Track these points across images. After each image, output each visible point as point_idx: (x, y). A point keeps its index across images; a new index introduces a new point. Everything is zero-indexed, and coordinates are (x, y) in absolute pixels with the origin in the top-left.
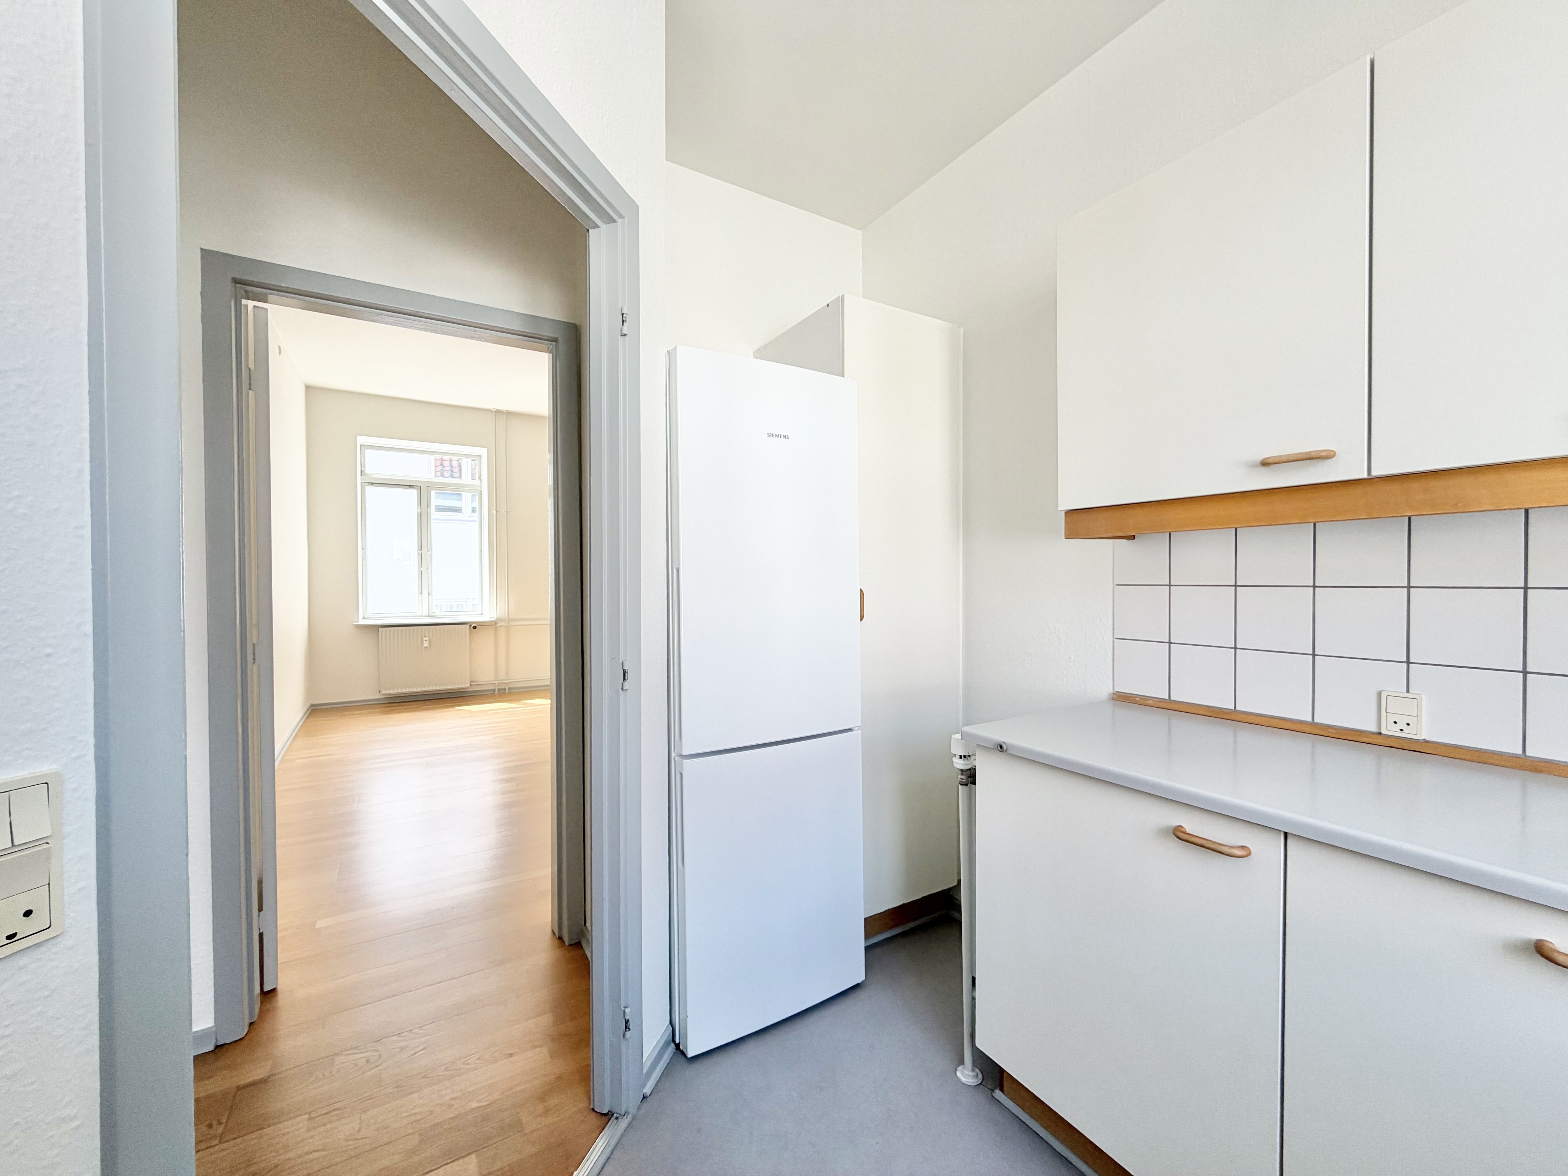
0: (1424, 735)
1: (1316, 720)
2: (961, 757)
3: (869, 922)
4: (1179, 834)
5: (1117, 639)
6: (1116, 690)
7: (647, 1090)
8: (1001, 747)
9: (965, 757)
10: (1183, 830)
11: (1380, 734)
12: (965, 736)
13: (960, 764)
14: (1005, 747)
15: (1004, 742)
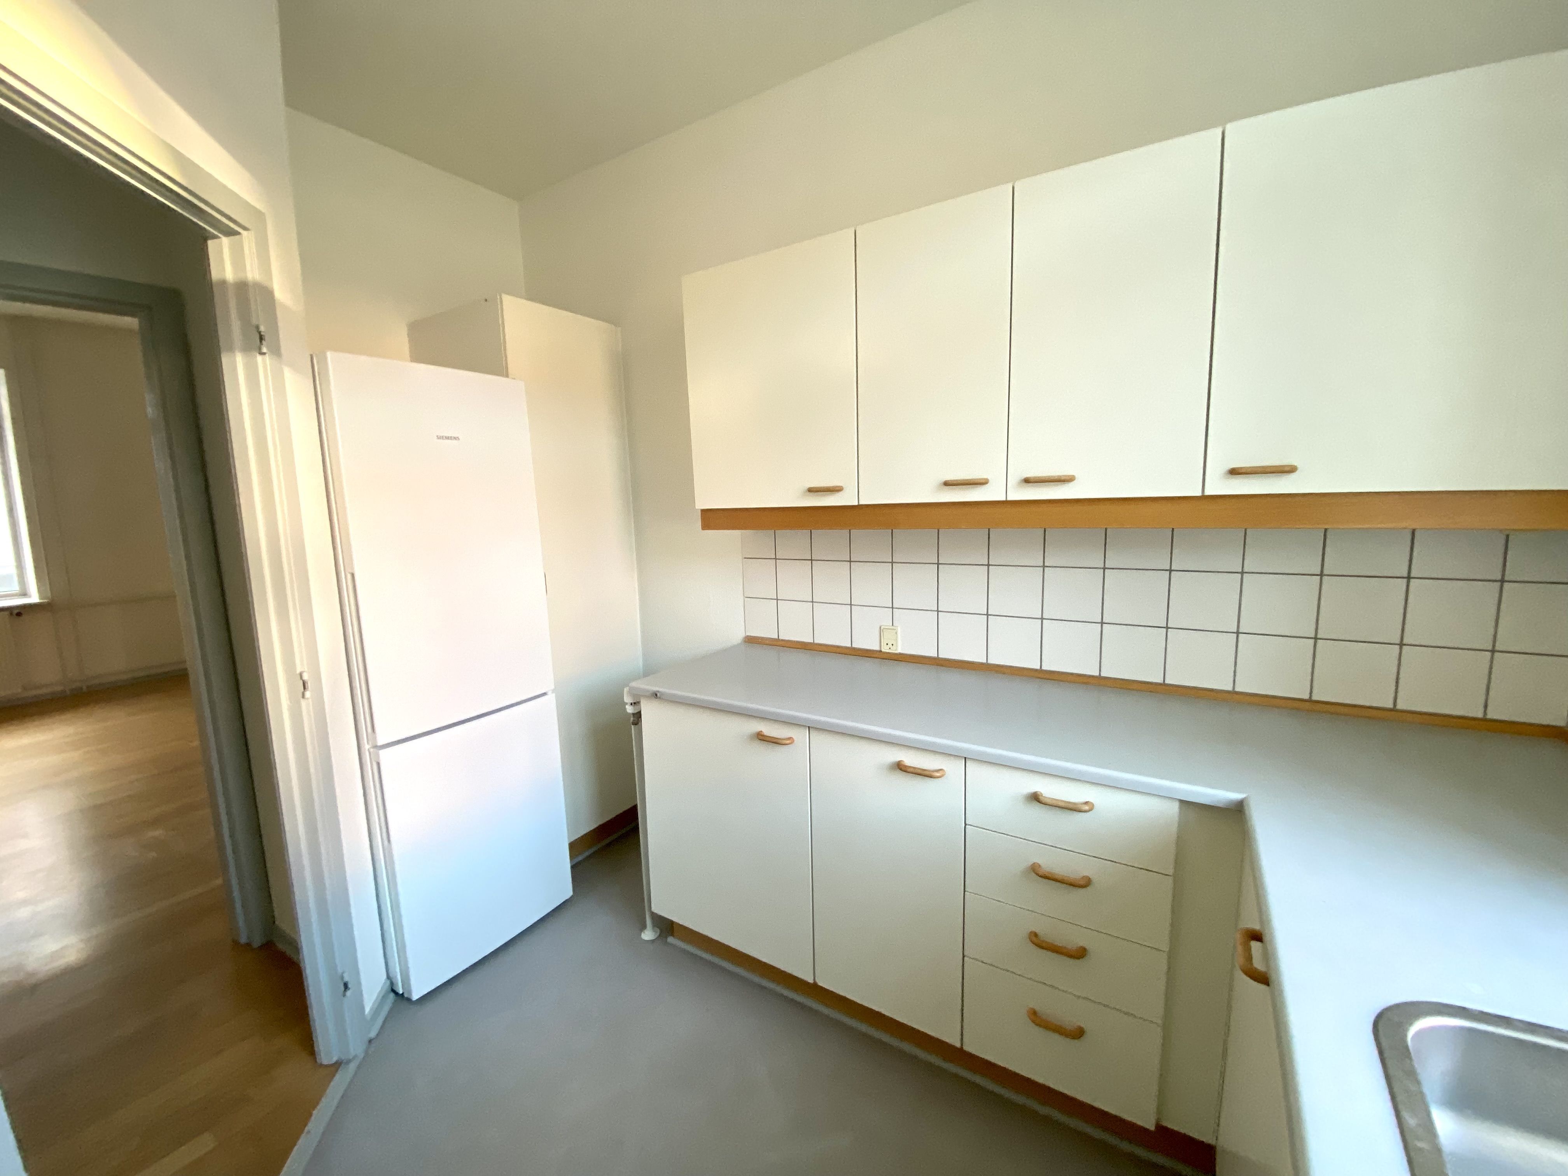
0: (900, 650)
1: (853, 646)
2: (631, 704)
3: (573, 846)
4: (761, 737)
5: (746, 597)
6: (748, 634)
7: (373, 1034)
8: (656, 695)
9: (635, 703)
10: (762, 734)
11: (881, 651)
12: (631, 690)
13: (630, 709)
14: (658, 695)
15: (657, 691)
